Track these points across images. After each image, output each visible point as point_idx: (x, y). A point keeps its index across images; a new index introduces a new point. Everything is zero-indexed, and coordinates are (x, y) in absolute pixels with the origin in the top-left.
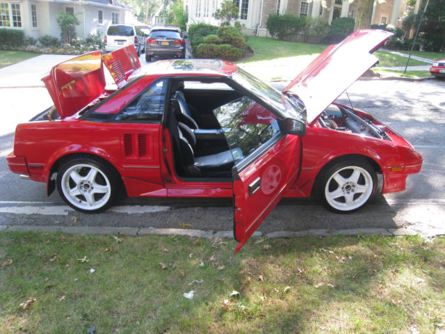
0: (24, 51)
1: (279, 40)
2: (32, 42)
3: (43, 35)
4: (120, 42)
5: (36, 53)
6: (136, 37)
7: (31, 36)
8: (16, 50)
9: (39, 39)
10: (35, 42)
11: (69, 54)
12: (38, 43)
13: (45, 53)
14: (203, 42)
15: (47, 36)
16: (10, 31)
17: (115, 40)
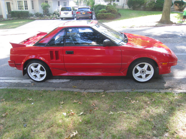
0: (29, 19)
1: (133, 10)
2: (32, 15)
3: (36, 12)
4: (66, 14)
5: (34, 20)
6: (72, 11)
7: (31, 13)
8: (26, 19)
9: (35, 14)
10: (33, 16)
11: (46, 20)
12: (34, 16)
13: (37, 20)
14: (99, 12)
15: (38, 13)
16: (23, 11)
17: (64, 13)
